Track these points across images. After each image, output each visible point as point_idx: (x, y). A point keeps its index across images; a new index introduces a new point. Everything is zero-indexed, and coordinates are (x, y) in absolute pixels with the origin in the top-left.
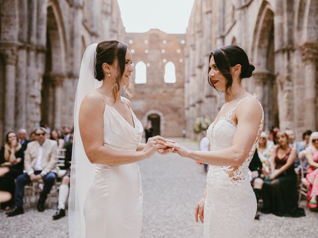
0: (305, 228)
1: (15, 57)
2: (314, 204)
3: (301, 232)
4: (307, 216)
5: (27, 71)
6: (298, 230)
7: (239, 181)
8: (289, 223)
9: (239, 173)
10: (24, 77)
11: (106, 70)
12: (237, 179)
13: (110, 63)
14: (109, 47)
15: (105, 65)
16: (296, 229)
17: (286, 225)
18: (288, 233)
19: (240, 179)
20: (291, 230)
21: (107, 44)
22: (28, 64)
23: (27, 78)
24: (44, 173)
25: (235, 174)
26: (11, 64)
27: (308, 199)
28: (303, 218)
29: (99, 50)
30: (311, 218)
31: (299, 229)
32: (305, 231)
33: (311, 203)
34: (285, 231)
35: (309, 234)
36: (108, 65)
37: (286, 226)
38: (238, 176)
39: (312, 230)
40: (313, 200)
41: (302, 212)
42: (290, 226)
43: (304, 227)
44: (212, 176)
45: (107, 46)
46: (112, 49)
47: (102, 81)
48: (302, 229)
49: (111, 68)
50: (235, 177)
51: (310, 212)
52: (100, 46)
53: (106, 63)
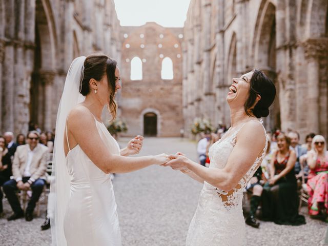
0: (305, 238)
2: (315, 210)
3: (301, 241)
4: (308, 224)
6: (297, 240)
7: (232, 206)
8: (289, 232)
9: (232, 198)
11: (92, 86)
12: (229, 205)
13: (98, 79)
15: (92, 81)
16: (296, 238)
17: (286, 234)
18: (287, 242)
19: (234, 204)
20: (290, 239)
21: (96, 59)
24: (32, 180)
27: (309, 205)
28: (303, 226)
29: (87, 64)
30: (312, 226)
31: (299, 238)
32: (304, 240)
33: (313, 210)
34: (284, 241)
35: (309, 243)
36: (95, 81)
37: (285, 235)
38: (232, 201)
39: (312, 240)
40: (315, 207)
41: (303, 220)
42: (290, 235)
43: (304, 236)
45: (97, 61)
46: (101, 65)
48: (302, 238)
49: (99, 84)
50: (229, 202)
51: (310, 219)
52: (88, 61)
53: (93, 79)
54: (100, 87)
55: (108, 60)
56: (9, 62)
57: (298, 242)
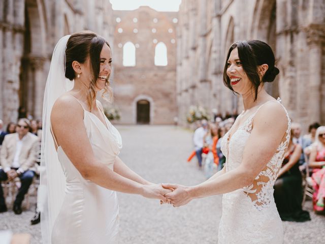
0: (312, 235)
2: (321, 206)
3: (307, 239)
4: (313, 220)
5: (3, 53)
6: (303, 238)
7: (264, 205)
8: (294, 230)
11: (76, 70)
12: (261, 204)
15: (75, 63)
16: (301, 236)
17: (291, 231)
18: (292, 241)
19: (265, 203)
20: (295, 237)
23: (3, 61)
24: (21, 170)
25: (259, 197)
27: (315, 202)
28: (308, 223)
30: (317, 223)
31: (305, 236)
32: (310, 238)
33: (318, 206)
34: (289, 239)
35: (316, 242)
36: (79, 64)
37: (290, 233)
38: (262, 199)
39: (319, 238)
40: (320, 203)
41: (307, 216)
42: (295, 232)
43: (310, 234)
47: (74, 80)
48: (308, 236)
50: (259, 201)
51: (315, 215)
52: (71, 39)
53: (77, 62)
57: (304, 240)
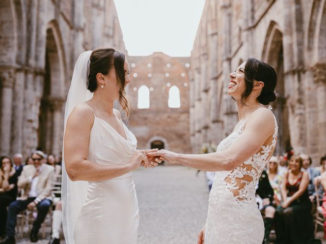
1: (12, 80)
5: (24, 94)
7: (245, 201)
9: (245, 192)
10: (22, 100)
11: (100, 81)
12: (242, 199)
13: (106, 73)
14: (104, 56)
15: (99, 75)
19: (246, 199)
21: (102, 52)
22: (26, 87)
23: (24, 101)
24: (38, 200)
25: (241, 193)
26: (8, 87)
27: (325, 230)
29: (93, 58)
36: (102, 75)
38: (244, 195)
44: (214, 195)
45: (103, 54)
46: (108, 58)
49: (106, 78)
50: (241, 196)
52: (94, 54)
53: (101, 74)
54: (108, 82)
55: (115, 53)
56: (20, 88)
